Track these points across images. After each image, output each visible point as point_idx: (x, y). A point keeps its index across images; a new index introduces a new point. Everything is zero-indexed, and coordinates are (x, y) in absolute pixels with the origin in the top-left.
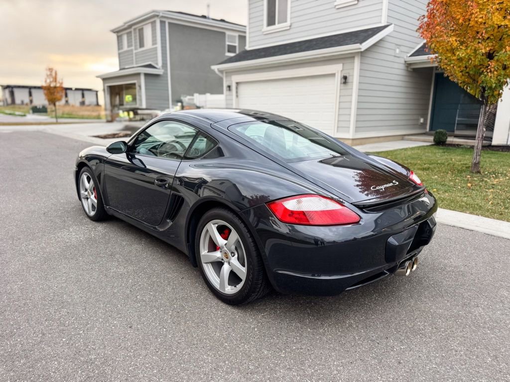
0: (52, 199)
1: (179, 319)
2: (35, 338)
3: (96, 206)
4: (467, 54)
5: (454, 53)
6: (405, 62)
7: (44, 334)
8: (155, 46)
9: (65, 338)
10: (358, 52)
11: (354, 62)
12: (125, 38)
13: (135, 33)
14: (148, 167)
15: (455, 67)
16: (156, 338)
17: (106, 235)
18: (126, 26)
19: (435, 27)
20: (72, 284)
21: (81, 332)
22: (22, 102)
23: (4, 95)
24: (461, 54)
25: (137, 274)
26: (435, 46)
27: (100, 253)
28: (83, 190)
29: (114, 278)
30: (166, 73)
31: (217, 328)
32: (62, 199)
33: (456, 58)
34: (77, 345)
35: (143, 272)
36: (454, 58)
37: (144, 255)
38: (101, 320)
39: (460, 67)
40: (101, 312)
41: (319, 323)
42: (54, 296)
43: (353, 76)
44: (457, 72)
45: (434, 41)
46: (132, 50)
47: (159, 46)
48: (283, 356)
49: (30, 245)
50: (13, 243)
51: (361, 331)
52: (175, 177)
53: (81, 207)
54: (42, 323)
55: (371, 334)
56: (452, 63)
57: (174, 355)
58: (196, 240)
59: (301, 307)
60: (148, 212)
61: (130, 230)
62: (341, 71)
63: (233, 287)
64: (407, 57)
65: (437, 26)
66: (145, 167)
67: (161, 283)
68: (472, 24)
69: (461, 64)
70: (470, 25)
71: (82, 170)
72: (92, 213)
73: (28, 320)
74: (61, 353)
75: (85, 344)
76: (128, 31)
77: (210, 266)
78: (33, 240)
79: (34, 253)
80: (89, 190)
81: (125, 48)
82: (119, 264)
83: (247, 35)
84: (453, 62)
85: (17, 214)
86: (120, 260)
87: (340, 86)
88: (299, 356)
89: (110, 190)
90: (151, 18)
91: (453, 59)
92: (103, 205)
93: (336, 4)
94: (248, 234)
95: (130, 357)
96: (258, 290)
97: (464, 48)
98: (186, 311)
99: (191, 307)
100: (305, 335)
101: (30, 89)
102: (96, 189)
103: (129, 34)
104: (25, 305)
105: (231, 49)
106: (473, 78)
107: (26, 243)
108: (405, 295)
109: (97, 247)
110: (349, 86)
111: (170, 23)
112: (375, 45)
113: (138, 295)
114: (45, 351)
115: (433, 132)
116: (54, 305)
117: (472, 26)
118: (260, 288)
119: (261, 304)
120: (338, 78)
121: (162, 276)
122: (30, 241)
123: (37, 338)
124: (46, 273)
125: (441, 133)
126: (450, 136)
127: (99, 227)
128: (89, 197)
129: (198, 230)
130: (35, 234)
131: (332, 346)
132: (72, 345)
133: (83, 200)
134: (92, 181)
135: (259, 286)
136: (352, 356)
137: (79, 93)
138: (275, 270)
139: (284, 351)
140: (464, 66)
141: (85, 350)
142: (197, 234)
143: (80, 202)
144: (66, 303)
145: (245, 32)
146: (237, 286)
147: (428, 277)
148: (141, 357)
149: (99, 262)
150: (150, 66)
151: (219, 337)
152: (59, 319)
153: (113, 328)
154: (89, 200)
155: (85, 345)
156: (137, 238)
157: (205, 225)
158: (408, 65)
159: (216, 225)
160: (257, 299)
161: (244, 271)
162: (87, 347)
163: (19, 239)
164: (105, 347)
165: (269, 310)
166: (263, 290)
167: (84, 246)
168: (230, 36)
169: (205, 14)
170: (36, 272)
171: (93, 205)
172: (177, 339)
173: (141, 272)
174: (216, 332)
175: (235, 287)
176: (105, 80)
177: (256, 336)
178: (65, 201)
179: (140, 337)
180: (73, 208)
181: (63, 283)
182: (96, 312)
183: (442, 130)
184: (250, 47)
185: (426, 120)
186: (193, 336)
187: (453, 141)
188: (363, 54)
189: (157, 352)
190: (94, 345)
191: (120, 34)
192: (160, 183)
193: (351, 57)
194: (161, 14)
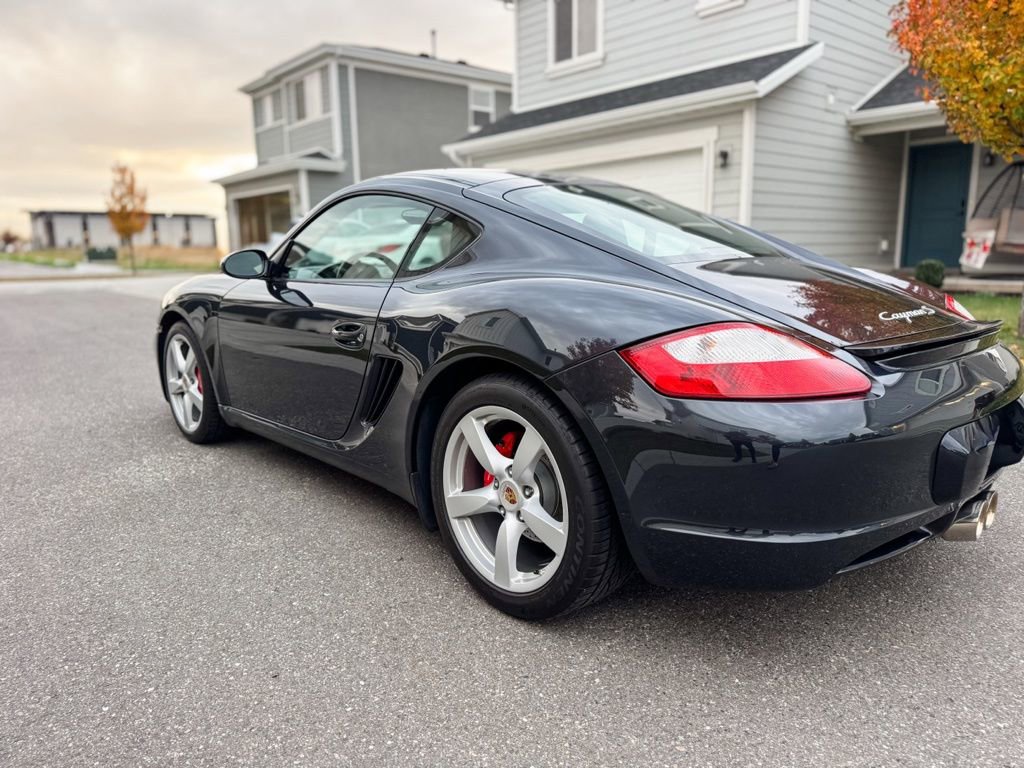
0: (108, 403)
1: (398, 655)
2: (33, 706)
3: (201, 408)
4: (1007, 75)
5: (975, 77)
6: (848, 122)
7: (56, 696)
8: (327, 116)
9: (109, 705)
10: (751, 101)
11: (741, 123)
12: (268, 105)
13: (288, 91)
14: (317, 305)
15: (979, 106)
16: (342, 704)
17: (222, 471)
18: (270, 78)
19: (932, 21)
20: (138, 576)
21: (150, 690)
22: (70, 244)
23: (34, 229)
24: (994, 75)
25: (292, 552)
26: (934, 62)
27: (207, 509)
28: (173, 376)
29: (237, 561)
30: (350, 168)
31: (495, 677)
32: (130, 404)
33: (980, 86)
34: (137, 722)
35: (305, 548)
36: (976, 86)
37: (309, 511)
38: (201, 659)
39: (989, 106)
40: (204, 641)
41: (759, 663)
42: (92, 603)
43: (740, 150)
44: (984, 117)
45: (930, 51)
46: (281, 127)
47: (335, 113)
48: (683, 749)
49: (49, 493)
50: (12, 490)
51: (875, 684)
52: (379, 319)
53: (171, 417)
54: (55, 668)
55: (904, 690)
56: (972, 99)
57: (389, 748)
58: (433, 463)
59: (704, 624)
60: (319, 422)
61: (276, 461)
62: (716, 142)
63: (532, 575)
64: (851, 111)
65: (937, 18)
66: (311, 304)
67: (350, 571)
68: (1018, 8)
69: (991, 100)
70: (1011, 13)
71: (172, 329)
72: (193, 427)
73: (22, 660)
74: (95, 743)
75: (157, 719)
76: (274, 88)
77: (468, 524)
78: (58, 483)
79: (58, 509)
80: (185, 375)
81: (269, 121)
82: (251, 531)
83: (515, 92)
84: (975, 95)
85: (31, 433)
86: (253, 521)
87: (715, 173)
88: (725, 751)
89: (233, 379)
90: (318, 59)
91: (975, 90)
92: (216, 404)
93: (698, 7)
94: (570, 433)
95: (274, 752)
96: (597, 579)
97: (997, 64)
98: (415, 637)
99: (425, 626)
100: (728, 693)
101: (85, 217)
102: (201, 370)
103: (276, 95)
104: (19, 624)
105: (480, 117)
106: (1018, 130)
107: (42, 490)
108: (959, 593)
109: (201, 495)
110: (732, 171)
111: (358, 71)
112: (784, 87)
113: (295, 600)
114: (53, 739)
115: (912, 270)
116: (89, 624)
117: (1017, 15)
118: (603, 574)
119: (599, 620)
120: (710, 158)
121: (353, 555)
122: (51, 484)
123: (38, 705)
124: (79, 553)
125: (931, 267)
126: (950, 275)
127: (207, 454)
128: (185, 389)
129: (437, 436)
130: (64, 470)
131: (807, 721)
132: (125, 722)
133: (173, 398)
134: (191, 354)
135: (601, 568)
136: (870, 749)
137: (179, 225)
138: (642, 522)
139: (681, 738)
140: (999, 102)
141: (156, 736)
142: (435, 448)
143: (168, 404)
144: (118, 620)
145: (509, 85)
146: (541, 571)
147: (1001, 552)
148: (302, 756)
149: (204, 527)
150: (318, 155)
151: (504, 699)
152: (98, 658)
153: (232, 678)
154: (186, 396)
155: (157, 723)
156: (292, 476)
157: (456, 424)
158: (854, 128)
159: (485, 422)
160: (593, 605)
161: (561, 531)
162: (163, 729)
163: (28, 481)
164: (209, 727)
165: (623, 634)
166: (609, 582)
167: (172, 495)
168: (478, 94)
169: (428, 51)
170: (56, 551)
171: (194, 408)
172: (394, 706)
173: (301, 547)
174: (494, 688)
175: (537, 573)
176: (229, 185)
177: (600, 697)
178: (137, 407)
179: (300, 701)
180: (154, 420)
181: (116, 573)
182: (190, 639)
183: (933, 261)
184: (520, 106)
185: (892, 244)
186: (435, 699)
187: (956, 285)
188: (760, 103)
189: (346, 740)
190: (181, 723)
191: (258, 95)
192: (345, 334)
193: (734, 111)
194: (339, 52)
